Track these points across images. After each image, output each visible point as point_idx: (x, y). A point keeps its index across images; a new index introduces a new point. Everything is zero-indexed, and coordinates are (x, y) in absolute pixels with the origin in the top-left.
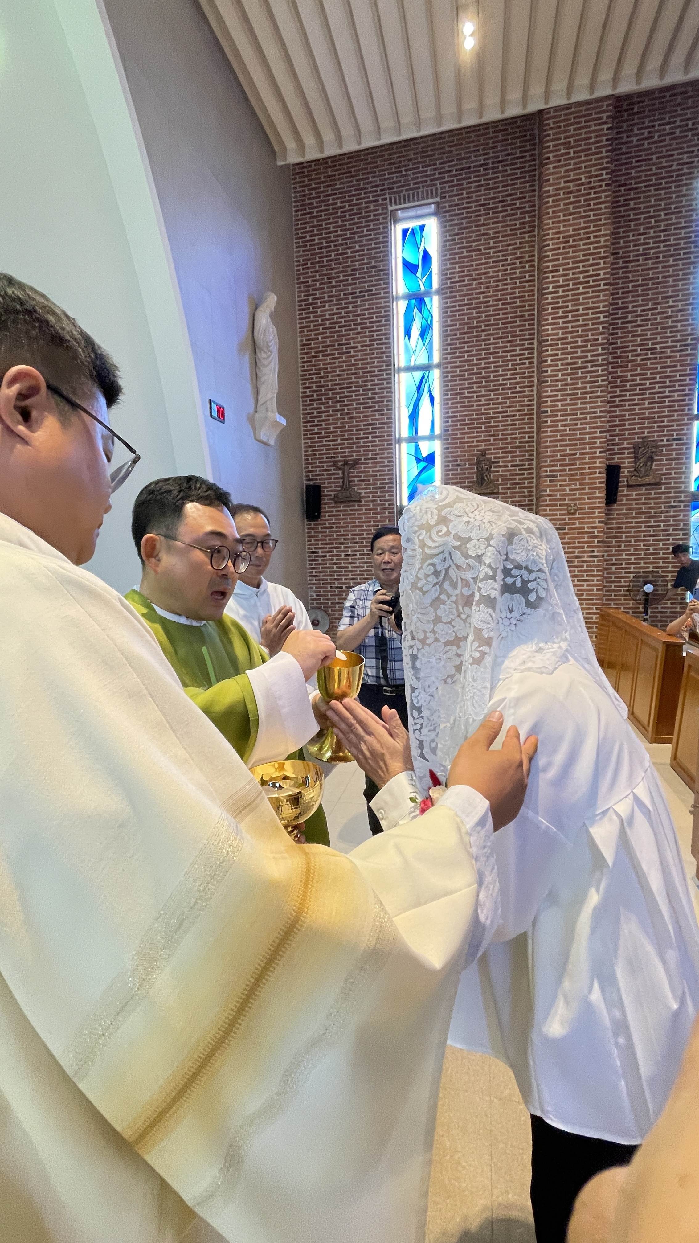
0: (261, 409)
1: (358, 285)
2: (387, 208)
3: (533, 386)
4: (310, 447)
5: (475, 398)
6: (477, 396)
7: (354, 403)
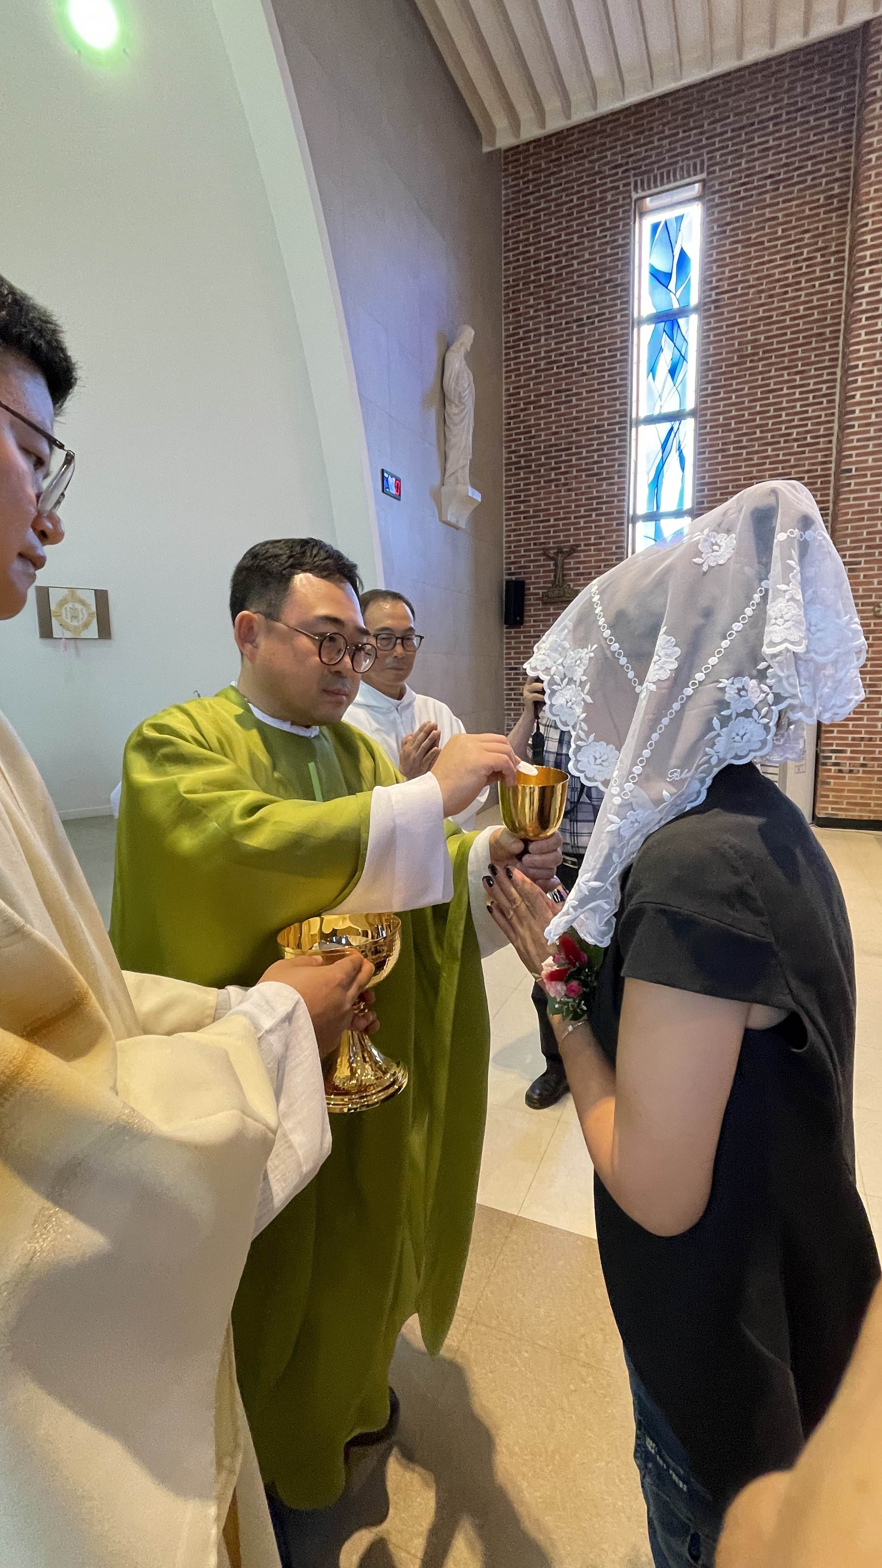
0: (450, 481)
1: (585, 308)
2: (630, 197)
3: (832, 434)
4: (514, 530)
5: (744, 456)
6: (748, 453)
7: (574, 470)
